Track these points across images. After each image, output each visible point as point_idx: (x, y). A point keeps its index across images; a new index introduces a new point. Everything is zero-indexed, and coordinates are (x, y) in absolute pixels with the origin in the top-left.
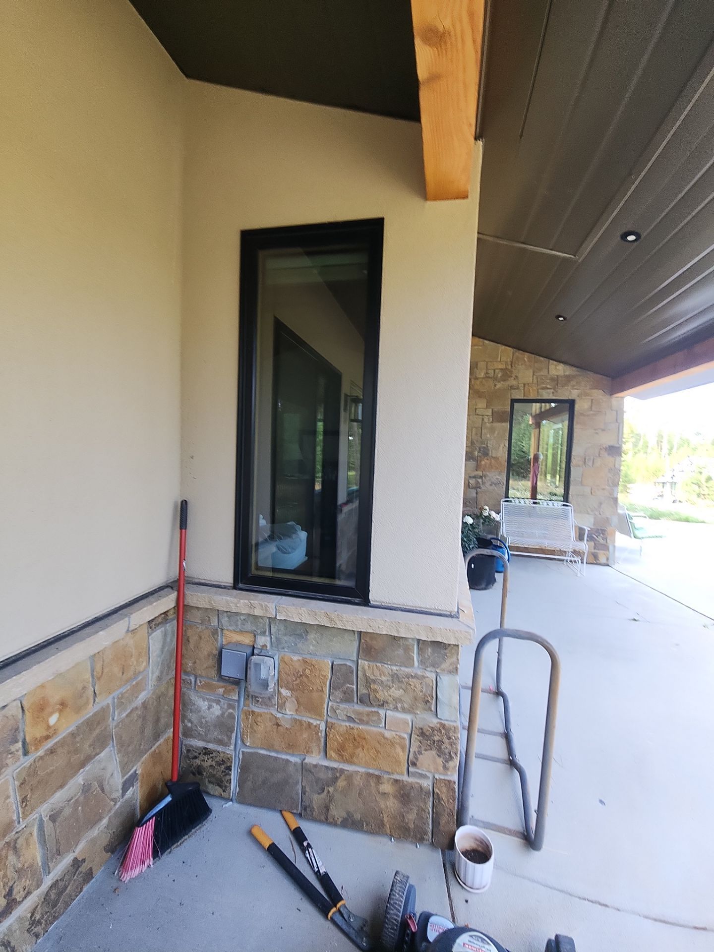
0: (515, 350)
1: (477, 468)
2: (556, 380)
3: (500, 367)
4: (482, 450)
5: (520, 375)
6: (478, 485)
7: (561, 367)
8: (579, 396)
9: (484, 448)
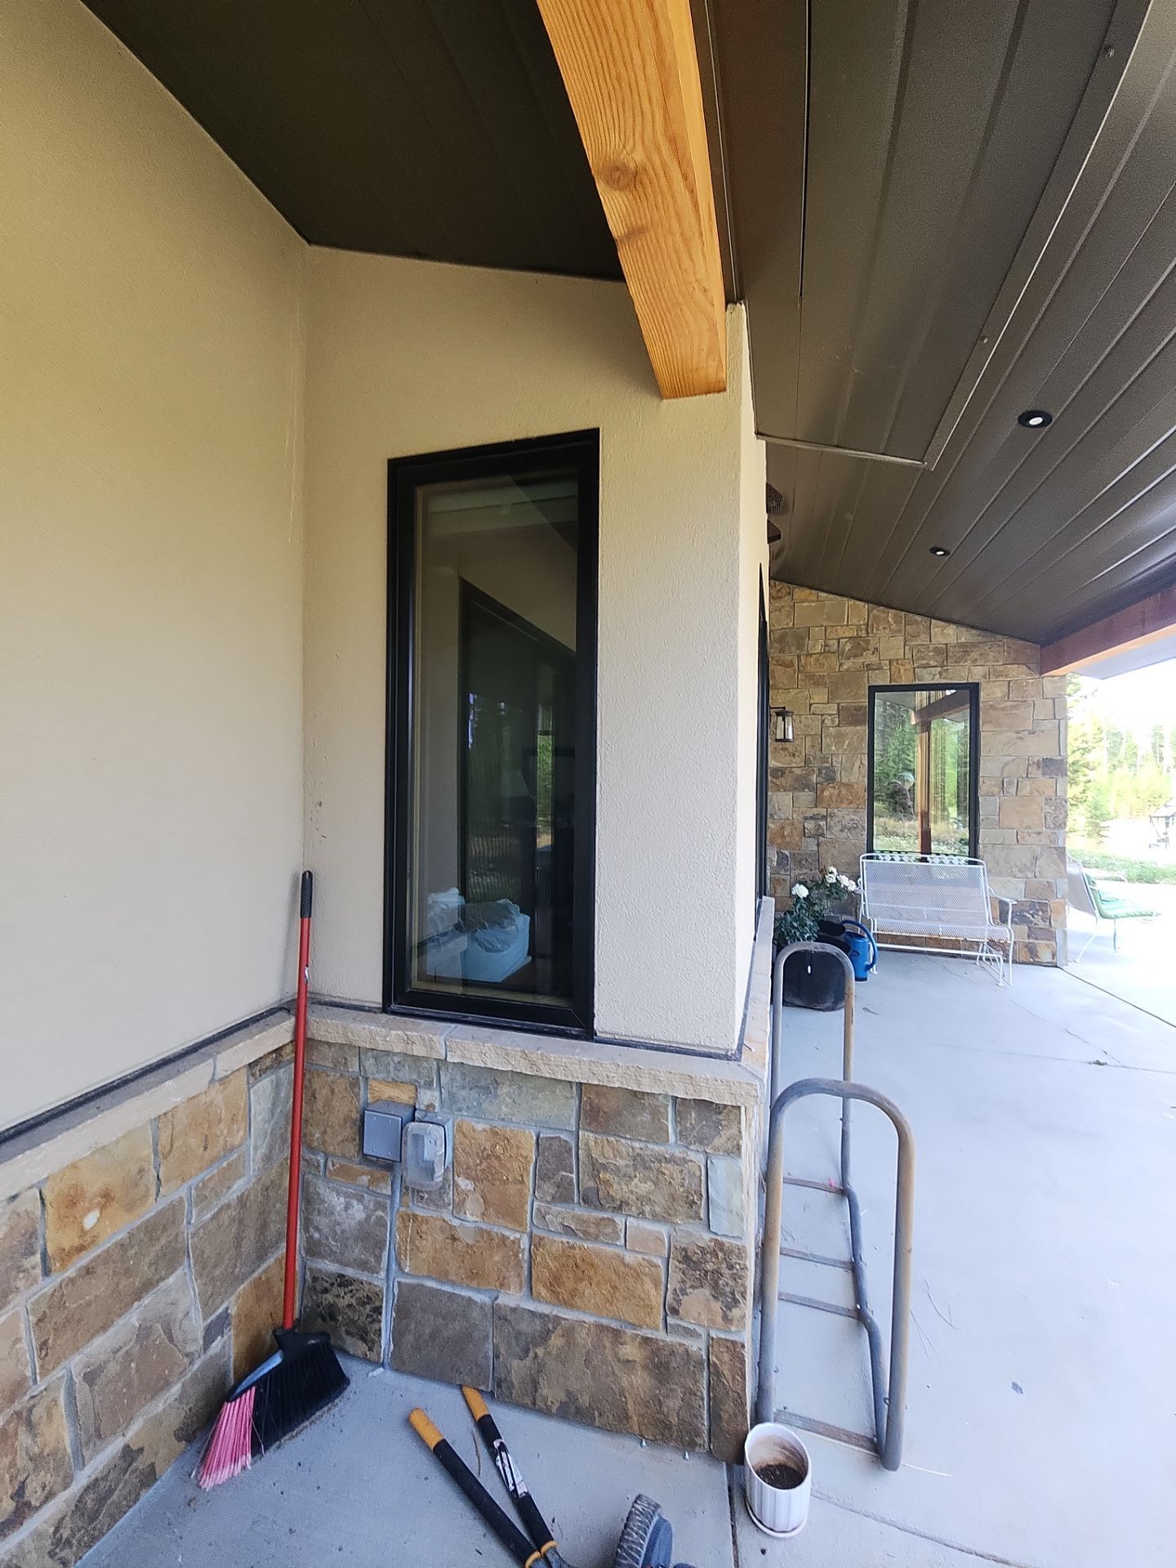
0: (870, 605)
1: (817, 802)
2: (944, 652)
3: (847, 634)
4: (824, 771)
5: (881, 646)
6: (820, 831)
7: (951, 630)
8: (985, 677)
9: (827, 768)
